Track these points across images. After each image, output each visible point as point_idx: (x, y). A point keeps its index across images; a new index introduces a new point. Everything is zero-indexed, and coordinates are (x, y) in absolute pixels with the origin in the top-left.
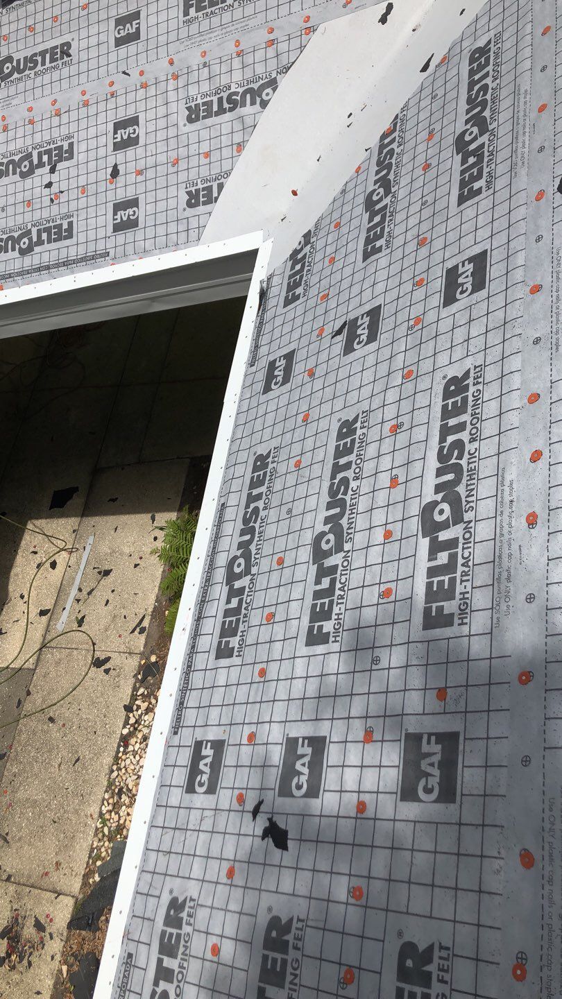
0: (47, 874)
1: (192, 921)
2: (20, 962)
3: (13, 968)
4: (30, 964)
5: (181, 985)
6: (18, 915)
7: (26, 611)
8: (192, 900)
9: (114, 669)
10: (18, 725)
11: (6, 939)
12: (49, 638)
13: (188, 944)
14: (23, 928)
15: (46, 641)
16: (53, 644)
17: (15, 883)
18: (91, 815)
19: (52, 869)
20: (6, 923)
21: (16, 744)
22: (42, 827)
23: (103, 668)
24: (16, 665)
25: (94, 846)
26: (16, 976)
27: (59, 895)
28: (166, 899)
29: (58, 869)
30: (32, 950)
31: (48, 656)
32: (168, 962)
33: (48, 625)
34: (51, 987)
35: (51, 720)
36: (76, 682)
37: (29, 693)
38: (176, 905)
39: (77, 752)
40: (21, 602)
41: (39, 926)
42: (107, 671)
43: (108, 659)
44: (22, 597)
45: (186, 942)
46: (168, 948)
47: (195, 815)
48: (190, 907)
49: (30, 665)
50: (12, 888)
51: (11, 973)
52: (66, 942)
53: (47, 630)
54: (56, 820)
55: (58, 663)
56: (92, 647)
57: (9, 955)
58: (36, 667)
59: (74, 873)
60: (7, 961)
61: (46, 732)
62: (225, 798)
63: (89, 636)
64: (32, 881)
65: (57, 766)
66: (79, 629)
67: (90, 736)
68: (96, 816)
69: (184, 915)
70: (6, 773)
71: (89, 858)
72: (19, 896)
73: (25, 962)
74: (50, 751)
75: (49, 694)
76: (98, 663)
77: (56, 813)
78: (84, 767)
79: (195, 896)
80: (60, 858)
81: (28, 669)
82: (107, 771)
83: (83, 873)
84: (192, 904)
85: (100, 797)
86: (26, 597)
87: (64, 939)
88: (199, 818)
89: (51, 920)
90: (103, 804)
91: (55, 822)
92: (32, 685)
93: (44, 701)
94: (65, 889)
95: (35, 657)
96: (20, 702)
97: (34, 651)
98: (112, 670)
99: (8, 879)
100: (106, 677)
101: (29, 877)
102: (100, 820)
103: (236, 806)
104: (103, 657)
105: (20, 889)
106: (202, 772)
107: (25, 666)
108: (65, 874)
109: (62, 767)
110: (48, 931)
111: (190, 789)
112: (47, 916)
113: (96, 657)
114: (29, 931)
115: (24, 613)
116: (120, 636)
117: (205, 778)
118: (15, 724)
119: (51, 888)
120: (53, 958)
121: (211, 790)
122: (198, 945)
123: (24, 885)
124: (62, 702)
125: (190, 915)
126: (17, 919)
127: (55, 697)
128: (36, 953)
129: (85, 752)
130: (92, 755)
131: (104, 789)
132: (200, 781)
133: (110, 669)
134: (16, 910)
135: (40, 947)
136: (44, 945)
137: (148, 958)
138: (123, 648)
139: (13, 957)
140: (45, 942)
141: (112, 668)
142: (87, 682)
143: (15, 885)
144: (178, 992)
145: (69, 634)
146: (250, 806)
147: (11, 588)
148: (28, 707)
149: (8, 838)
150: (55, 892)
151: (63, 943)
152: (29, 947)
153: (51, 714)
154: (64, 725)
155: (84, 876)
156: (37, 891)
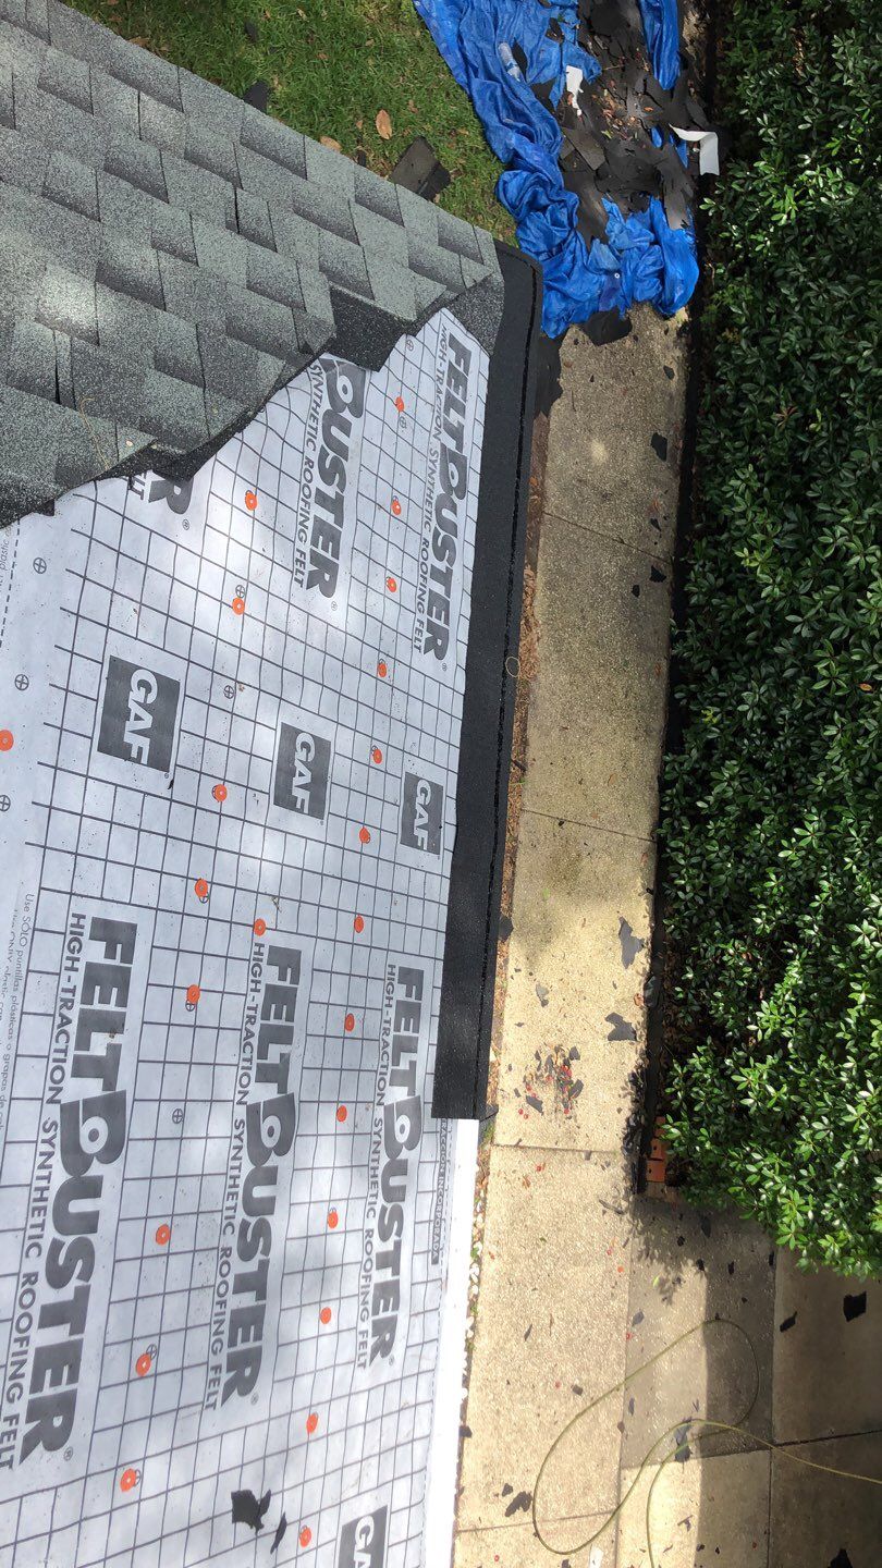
0: (539, 1169)
1: (360, 1339)
2: (550, 1057)
3: (557, 1049)
4: (538, 1057)
5: (366, 1257)
6: (566, 1112)
8: (363, 1365)
9: (497, 1495)
10: (626, 1372)
11: (575, 1081)
12: (611, 1530)
13: (362, 1308)
14: (556, 1098)
15: (614, 1522)
16: (602, 1520)
17: (579, 1151)
18: (492, 1257)
19: (534, 1176)
20: (579, 1099)
21: (621, 1340)
22: (559, 1229)
23: (514, 1494)
24: (650, 1471)
26: (554, 1040)
27: (517, 1145)
28: (398, 1350)
29: (525, 1177)
30: (538, 1073)
32: (386, 1275)
33: (616, 1553)
34: (504, 1034)
35: (578, 1391)
36: (552, 1460)
37: (621, 1426)
38: (384, 1348)
39: (531, 1348)
41: (535, 1103)
42: (508, 1489)
45: (366, 1309)
46: (389, 1292)
47: (369, 1481)
48: (364, 1354)
50: (581, 1144)
51: (558, 1042)
52: (496, 1088)
53: (616, 1543)
54: (541, 1243)
55: (587, 1488)
56: (539, 1527)
59: (503, 1175)
61: (583, 1369)
62: (328, 1530)
63: (548, 1548)
64: (558, 1157)
65: (556, 1320)
66: (565, 1557)
67: (513, 1376)
69: (371, 1341)
70: (626, 1296)
72: (570, 1135)
73: (544, 1058)
74: (570, 1341)
75: (590, 1432)
76: (524, 1502)
77: (544, 1250)
78: (516, 1327)
79: (359, 1371)
80: (526, 1192)
81: (630, 1467)
82: (481, 1327)
83: (490, 1177)
84: (362, 1359)
85: (484, 1286)
87: (499, 1093)
88: (364, 1479)
89: (521, 1112)
90: (478, 1277)
91: (542, 1239)
93: (595, 1419)
96: (631, 1409)
97: (628, 1501)
98: (501, 1493)
100: (506, 1479)
101: (561, 1162)
102: (479, 1253)
103: (310, 1523)
104: (519, 1512)
106: (366, 1550)
107: (636, 1471)
108: (514, 1172)
109: (547, 1321)
110: (522, 1100)
111: (380, 1517)
112: (527, 1117)
113: (530, 1512)
114: (548, 1095)
116: (497, 1558)
117: (360, 1543)
118: (631, 1372)
119: (530, 1152)
120: (510, 1068)
121: (349, 1531)
122: (349, 1313)
123: (567, 1150)
124: (568, 1422)
125: (364, 1344)
126: (566, 1107)
128: (533, 1070)
129: (518, 1349)
130: (508, 1346)
131: (480, 1299)
132: (367, 1534)
133: (504, 1494)
135: (529, 1078)
136: (524, 1081)
137: (412, 1266)
138: (489, 1537)
139: (560, 1062)
140: (524, 1085)
141: (500, 1497)
142: (534, 1463)
144: (369, 1247)
145: (580, 1544)
146: (291, 1533)
148: (617, 1404)
150: (522, 1148)
153: (579, 1399)
154: (557, 1385)
156: (548, 1145)
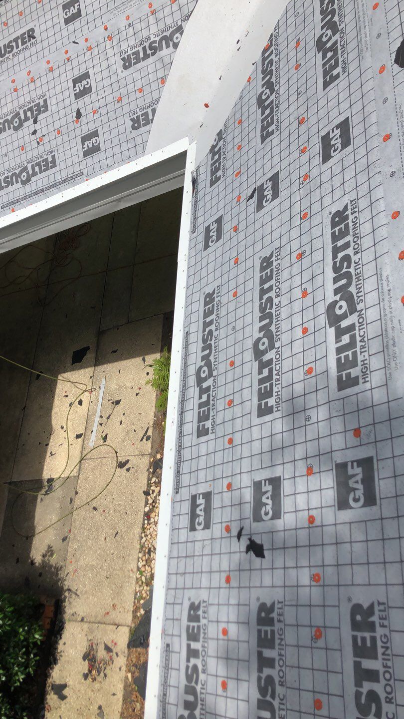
0: (107, 613)
1: (206, 615)
2: (99, 674)
3: (94, 680)
4: (105, 675)
5: (205, 658)
6: (92, 643)
7: (66, 437)
8: (204, 602)
9: (132, 468)
10: (72, 516)
11: (86, 660)
12: (85, 453)
13: (206, 631)
14: (97, 651)
15: (83, 455)
16: (88, 457)
17: (87, 622)
18: (132, 570)
19: (111, 609)
20: (85, 650)
21: (73, 530)
22: (99, 582)
23: (125, 468)
24: (65, 475)
25: (137, 590)
26: (97, 685)
27: (118, 626)
28: (186, 605)
29: (114, 609)
30: (105, 666)
31: (86, 465)
32: (195, 645)
33: (83, 444)
34: (122, 689)
35: (95, 509)
36: (108, 481)
37: (77, 493)
38: (194, 607)
39: (115, 528)
40: (62, 431)
41: (108, 649)
42: (128, 470)
43: (127, 462)
44: (62, 428)
45: (204, 630)
46: (193, 636)
47: (198, 545)
48: (204, 607)
49: (75, 473)
50: (86, 626)
51: (94, 683)
52: (128, 657)
53: (83, 448)
54: (108, 576)
55: (94, 469)
56: (115, 455)
57: (90, 671)
58: (79, 474)
59: (126, 610)
60: (89, 675)
61: (93, 518)
62: (217, 530)
63: (112, 447)
64: (98, 619)
65: (103, 540)
66: (105, 443)
67: (124, 516)
68: (135, 570)
69: (200, 613)
70: (69, 550)
71: (135, 598)
72: (91, 631)
73: (102, 674)
74: (97, 530)
75: (90, 491)
76: (121, 465)
77: (107, 573)
78: (122, 538)
79: (206, 599)
80: (115, 602)
81: (74, 477)
82: (138, 538)
83: (132, 609)
84: (205, 604)
85: (136, 557)
86: (65, 427)
87: (126, 655)
88: (201, 547)
89: (115, 644)
90: (139, 561)
91: (108, 578)
92: (78, 487)
93: (88, 496)
94: (122, 622)
95: (77, 467)
96: (71, 500)
97: (76, 464)
98: (131, 469)
99: (82, 620)
100: (128, 474)
101: (96, 617)
102: (138, 572)
103: (225, 534)
104: (123, 461)
105: (91, 625)
106: (199, 516)
107: (71, 475)
108: (120, 612)
109: (107, 540)
110: (114, 651)
111: (193, 528)
112: (112, 641)
113: (119, 461)
114: (101, 653)
115: (65, 438)
116: (133, 444)
117: (202, 519)
118: (70, 515)
119: (112, 622)
120: (120, 669)
121: (207, 526)
122: (213, 631)
123: (93, 622)
124: (100, 495)
125: (204, 612)
126: (92, 646)
127: (95, 493)
128: (108, 668)
129: (120, 527)
130: (126, 529)
131: (138, 550)
132: (198, 522)
133: (130, 468)
134: (90, 640)
135: (110, 663)
136: (113, 661)
137: (180, 645)
138: (136, 452)
139: (94, 672)
140: (113, 659)
141: (131, 467)
142: (116, 479)
143: (87, 624)
144: (204, 664)
145: (98, 448)
146: (235, 532)
147: (54, 423)
148: (77, 502)
149: (78, 593)
150: (115, 624)
151: (126, 659)
152: (104, 664)
153: (94, 505)
154: (104, 511)
155: (133, 611)
156: (102, 626)
